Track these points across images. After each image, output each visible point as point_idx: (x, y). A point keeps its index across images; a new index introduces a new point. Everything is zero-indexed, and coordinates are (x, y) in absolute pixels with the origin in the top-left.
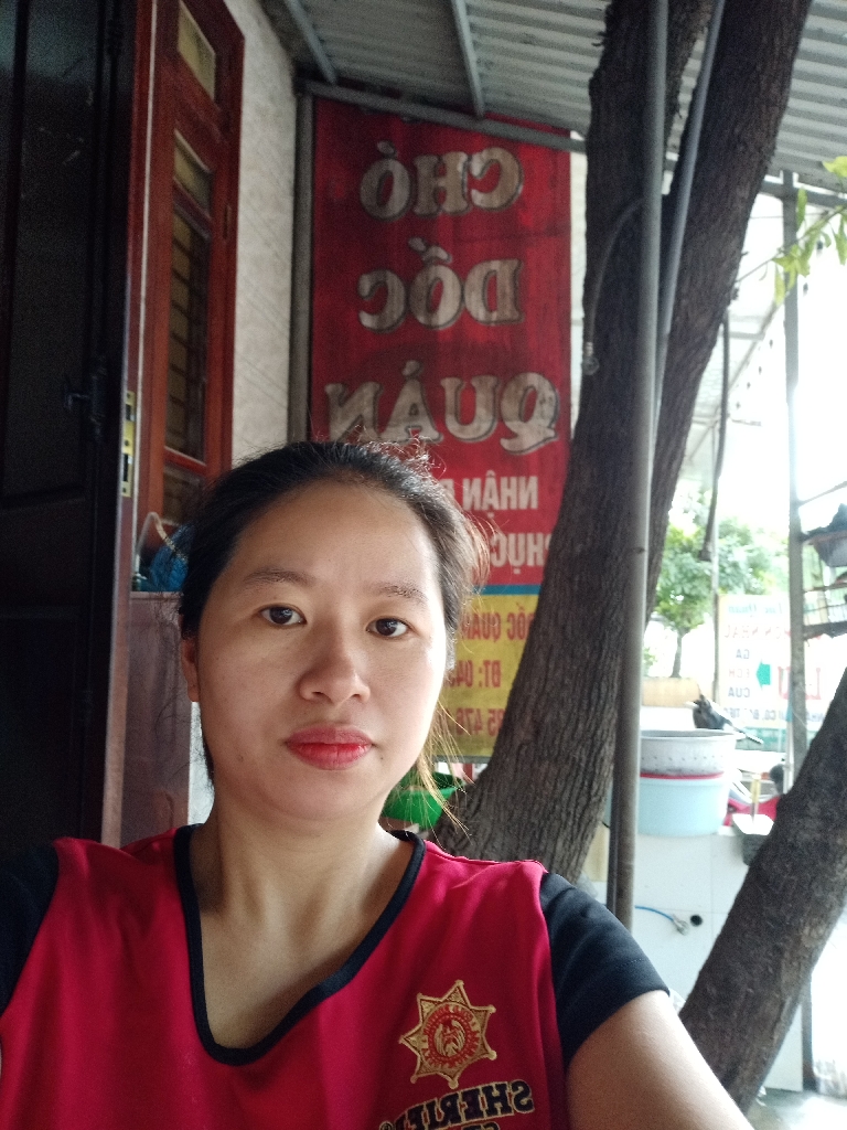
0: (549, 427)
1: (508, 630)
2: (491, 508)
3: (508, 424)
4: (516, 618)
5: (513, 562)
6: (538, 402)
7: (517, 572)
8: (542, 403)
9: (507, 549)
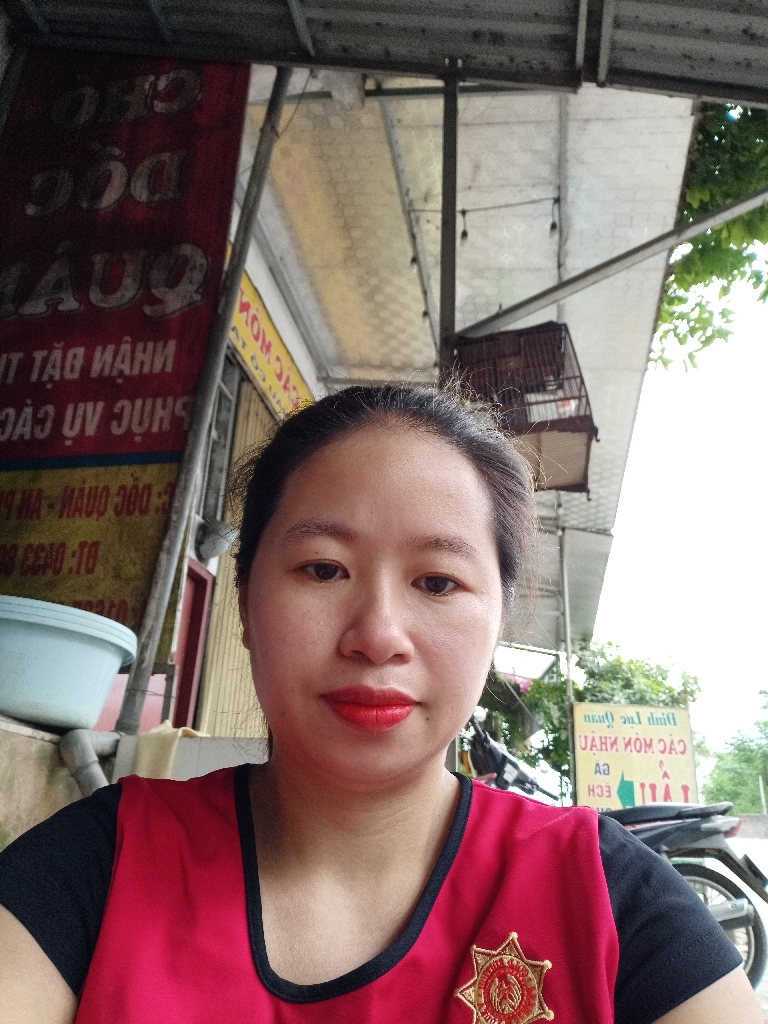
0: (197, 291)
1: (117, 506)
2: (121, 373)
3: (154, 291)
4: (128, 491)
5: (136, 429)
6: (188, 270)
7: (138, 439)
8: (192, 269)
9: (131, 415)
